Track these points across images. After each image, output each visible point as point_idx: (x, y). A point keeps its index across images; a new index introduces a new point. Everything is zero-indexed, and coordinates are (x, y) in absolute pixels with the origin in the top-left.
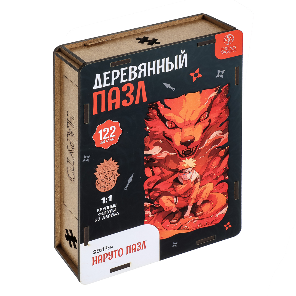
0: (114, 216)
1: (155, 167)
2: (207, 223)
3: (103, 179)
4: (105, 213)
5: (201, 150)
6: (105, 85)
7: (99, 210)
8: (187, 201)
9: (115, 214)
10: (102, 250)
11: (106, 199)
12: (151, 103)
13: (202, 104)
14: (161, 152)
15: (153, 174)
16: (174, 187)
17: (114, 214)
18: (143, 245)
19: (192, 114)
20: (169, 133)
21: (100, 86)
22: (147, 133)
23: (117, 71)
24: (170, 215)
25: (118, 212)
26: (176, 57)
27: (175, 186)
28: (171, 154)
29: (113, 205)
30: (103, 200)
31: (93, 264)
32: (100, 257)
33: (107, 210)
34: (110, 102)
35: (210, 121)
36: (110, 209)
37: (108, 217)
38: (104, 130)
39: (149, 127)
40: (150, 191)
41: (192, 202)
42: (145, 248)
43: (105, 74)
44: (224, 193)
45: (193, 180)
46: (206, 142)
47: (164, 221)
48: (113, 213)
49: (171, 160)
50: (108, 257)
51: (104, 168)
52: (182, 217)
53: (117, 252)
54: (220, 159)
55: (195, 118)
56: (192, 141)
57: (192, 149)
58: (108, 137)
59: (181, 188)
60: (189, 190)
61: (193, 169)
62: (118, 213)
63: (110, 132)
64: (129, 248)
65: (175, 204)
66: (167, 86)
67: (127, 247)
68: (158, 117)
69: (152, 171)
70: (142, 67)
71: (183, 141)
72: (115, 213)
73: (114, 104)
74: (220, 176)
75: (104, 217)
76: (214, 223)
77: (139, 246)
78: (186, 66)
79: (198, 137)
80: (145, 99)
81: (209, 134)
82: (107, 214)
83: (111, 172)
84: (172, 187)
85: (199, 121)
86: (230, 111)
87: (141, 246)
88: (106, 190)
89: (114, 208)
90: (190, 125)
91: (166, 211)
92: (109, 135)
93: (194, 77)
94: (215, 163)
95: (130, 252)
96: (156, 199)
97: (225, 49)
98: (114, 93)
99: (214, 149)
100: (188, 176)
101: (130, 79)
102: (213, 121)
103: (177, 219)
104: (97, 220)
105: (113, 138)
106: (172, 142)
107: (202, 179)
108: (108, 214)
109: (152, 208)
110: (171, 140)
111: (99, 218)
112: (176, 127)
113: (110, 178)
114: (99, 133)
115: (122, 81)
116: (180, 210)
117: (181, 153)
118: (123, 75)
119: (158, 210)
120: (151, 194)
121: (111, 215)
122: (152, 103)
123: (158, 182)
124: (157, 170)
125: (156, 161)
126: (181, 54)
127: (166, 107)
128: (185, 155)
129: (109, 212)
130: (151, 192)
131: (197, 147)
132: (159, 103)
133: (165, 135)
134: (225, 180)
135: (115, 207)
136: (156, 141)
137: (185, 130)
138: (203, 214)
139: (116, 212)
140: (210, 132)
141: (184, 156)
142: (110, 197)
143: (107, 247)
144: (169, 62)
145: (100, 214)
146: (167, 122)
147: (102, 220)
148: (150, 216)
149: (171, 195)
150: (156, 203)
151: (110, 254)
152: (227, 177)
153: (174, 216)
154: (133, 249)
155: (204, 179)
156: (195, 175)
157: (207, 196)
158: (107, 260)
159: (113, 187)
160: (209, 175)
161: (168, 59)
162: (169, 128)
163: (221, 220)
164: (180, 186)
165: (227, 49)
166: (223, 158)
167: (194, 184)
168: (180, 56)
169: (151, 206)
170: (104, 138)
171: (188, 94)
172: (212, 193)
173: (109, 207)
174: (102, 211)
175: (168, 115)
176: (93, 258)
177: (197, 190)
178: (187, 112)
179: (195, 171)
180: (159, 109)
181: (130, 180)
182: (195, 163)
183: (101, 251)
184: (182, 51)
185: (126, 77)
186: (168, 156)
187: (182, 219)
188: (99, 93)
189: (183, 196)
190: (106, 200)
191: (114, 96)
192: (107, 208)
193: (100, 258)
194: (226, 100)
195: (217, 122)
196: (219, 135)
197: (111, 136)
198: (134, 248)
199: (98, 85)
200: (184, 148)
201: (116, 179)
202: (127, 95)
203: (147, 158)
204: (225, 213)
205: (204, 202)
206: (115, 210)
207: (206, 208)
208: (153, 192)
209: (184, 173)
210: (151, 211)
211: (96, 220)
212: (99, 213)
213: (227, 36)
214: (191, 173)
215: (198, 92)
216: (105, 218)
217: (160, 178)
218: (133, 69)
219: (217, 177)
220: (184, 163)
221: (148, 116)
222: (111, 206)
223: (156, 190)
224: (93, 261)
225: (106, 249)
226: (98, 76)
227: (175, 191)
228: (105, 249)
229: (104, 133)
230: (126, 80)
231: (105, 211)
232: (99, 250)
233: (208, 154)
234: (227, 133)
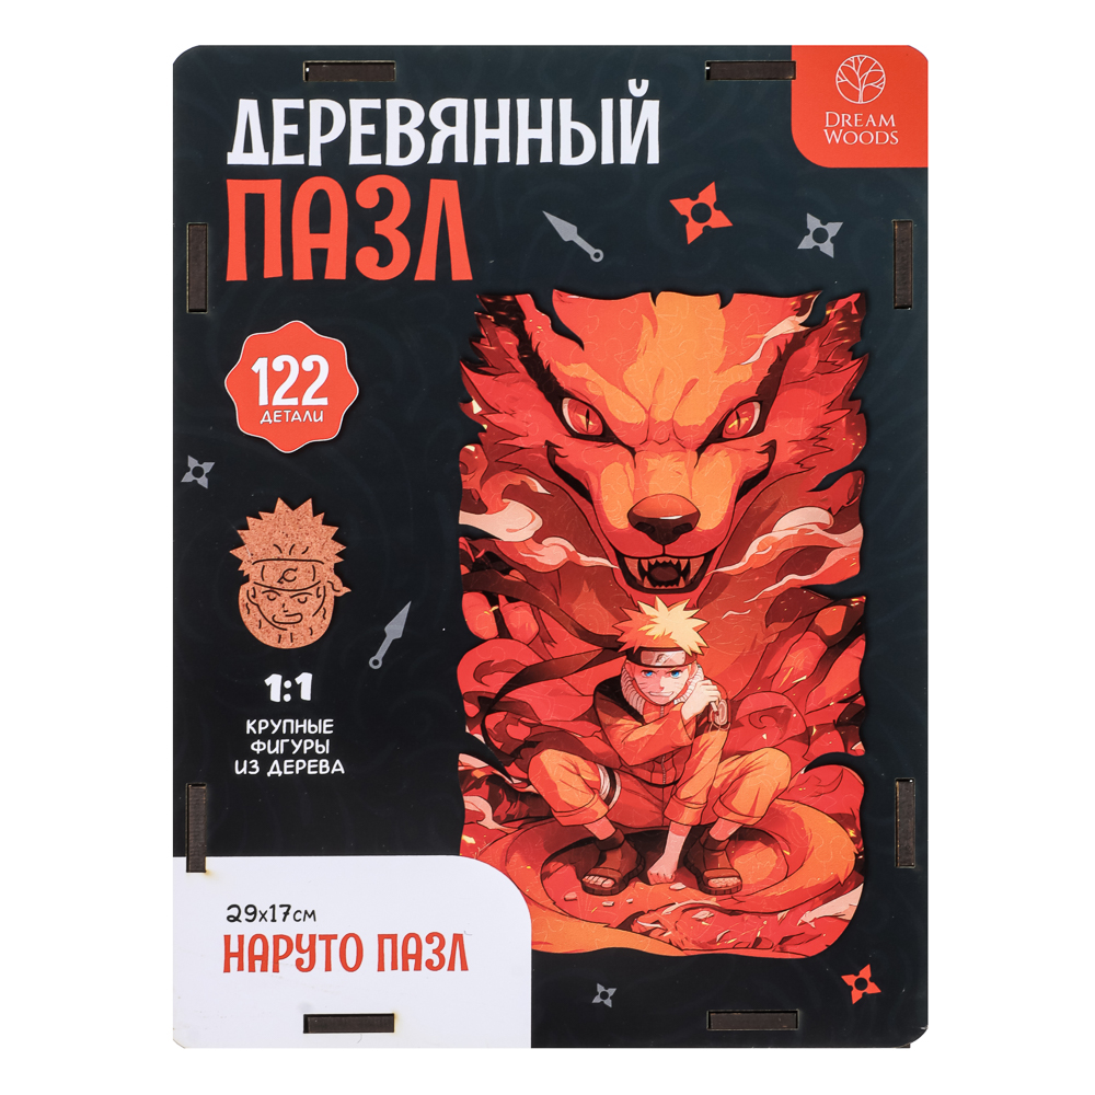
0: (321, 772)
1: (511, 600)
2: (758, 940)
3: (272, 589)
4: (280, 747)
5: (727, 577)
6: (280, 158)
7: (256, 726)
8: (663, 806)
9: (324, 767)
10: (269, 916)
11: (288, 684)
12: (489, 295)
13: (731, 360)
14: (539, 537)
15: (503, 632)
16: (598, 722)
17: (321, 767)
18: (452, 953)
19: (686, 392)
20: (576, 455)
21: (258, 157)
22: (473, 431)
23: (336, 108)
24: (582, 850)
25: (338, 762)
26: (607, 105)
27: (606, 719)
28: (585, 560)
29: (315, 722)
30: (274, 682)
31: (227, 969)
32: (259, 943)
33: (288, 735)
34: (304, 241)
35: (771, 448)
36: (301, 736)
37: (294, 769)
38: (278, 365)
39: (482, 402)
40: (488, 704)
41: (689, 816)
42: (464, 967)
43: (280, 106)
44: (842, 820)
45: (691, 709)
46: (753, 549)
47: (553, 866)
48: (319, 757)
49: (585, 589)
50: (295, 954)
51: (278, 538)
52: (639, 872)
53: (335, 945)
54: (821, 647)
55: (699, 414)
56: (688, 524)
57: (684, 563)
58: (294, 401)
59: (633, 736)
60: (673, 754)
61: (691, 658)
62: (339, 767)
63: (306, 378)
64: (388, 943)
65: (607, 801)
66: (567, 231)
67: (381, 938)
68: (521, 367)
69: (497, 614)
70: (449, 117)
71: (643, 512)
72: (327, 761)
73: (319, 256)
74: (822, 728)
75: (276, 762)
76: (794, 952)
77: (437, 952)
78: (653, 157)
79: (714, 513)
80: (461, 270)
81: (767, 513)
82: (289, 751)
83: (309, 565)
84: (592, 716)
85: (717, 436)
86: (868, 424)
87: (447, 952)
88: (286, 645)
89: (321, 738)
90: (673, 445)
91: (565, 821)
92: (297, 390)
93: (691, 219)
94: (799, 659)
95: (394, 967)
96: (518, 750)
97: (843, 119)
98: (321, 202)
99: (791, 591)
100: (669, 686)
101: (394, 158)
102: (786, 454)
103: (617, 876)
104: (244, 770)
105: (318, 408)
106: (591, 502)
107: (733, 723)
108: (296, 757)
109: (497, 789)
110: (585, 493)
111: (256, 762)
112: (606, 436)
113: (302, 591)
114: (255, 368)
115: (356, 157)
116: (627, 837)
117: (633, 566)
118: (359, 130)
119: (525, 808)
120: (492, 721)
121: (310, 767)
122: (497, 295)
123: (524, 678)
124: (521, 618)
125: (516, 575)
126: (629, 96)
127: (559, 328)
128: (654, 582)
129: (298, 747)
130: (491, 711)
131: (708, 556)
132: (526, 301)
133: (558, 460)
134: (845, 755)
135: (325, 732)
136: (517, 480)
137: (653, 463)
138: (739, 887)
139: (331, 758)
140: (774, 505)
141: (647, 584)
142: (305, 680)
143: (289, 907)
144: (573, 119)
145: (257, 747)
146: (566, 403)
147: (269, 774)
148: (489, 823)
149: (586, 755)
150: (512, 769)
151: (305, 944)
152: (859, 746)
153: (602, 859)
154: (406, 957)
155: (745, 722)
156: (699, 694)
157: (760, 811)
158: (288, 965)
159: (316, 637)
160: (771, 712)
161: (566, 105)
162: (574, 435)
163: (830, 948)
164: (627, 723)
165: (852, 121)
166: (836, 646)
167: (698, 733)
168: (626, 106)
169: (492, 779)
170: (278, 400)
171: (663, 296)
172: (782, 802)
173: (298, 726)
174: (267, 735)
175: (571, 370)
176: (227, 938)
177: (708, 769)
178: (660, 377)
179: (700, 673)
180: (528, 329)
181: (395, 629)
182: (700, 631)
183: (263, 916)
184: (632, 83)
185: (374, 144)
186: (570, 566)
187: (640, 885)
188: (255, 186)
189: (645, 775)
190: (284, 691)
191: (320, 219)
192: (288, 725)
193: (258, 950)
194: (850, 371)
195: (807, 464)
196: (817, 530)
197: (308, 400)
198: (412, 949)
199: (248, 148)
200: (648, 547)
201: (329, 606)
202: (382, 228)
203: (475, 550)
204: (849, 917)
205: (746, 835)
206: (326, 749)
207: (756, 864)
208: (499, 717)
209: (649, 669)
210: (494, 802)
211: (240, 768)
212: (254, 737)
213: (852, 59)
214: (684, 676)
215: (714, 299)
216: (282, 769)
217: (533, 660)
218: (405, 116)
219: (809, 730)
220: (649, 620)
221: (478, 352)
222: (310, 726)
223: (519, 711)
224: (228, 955)
225: (286, 914)
226: (248, 108)
227: (606, 740)
228: (280, 912)
229: (276, 379)
230: (375, 159)
231: (283, 741)
232: (253, 913)
233: (763, 610)
234: (857, 533)
